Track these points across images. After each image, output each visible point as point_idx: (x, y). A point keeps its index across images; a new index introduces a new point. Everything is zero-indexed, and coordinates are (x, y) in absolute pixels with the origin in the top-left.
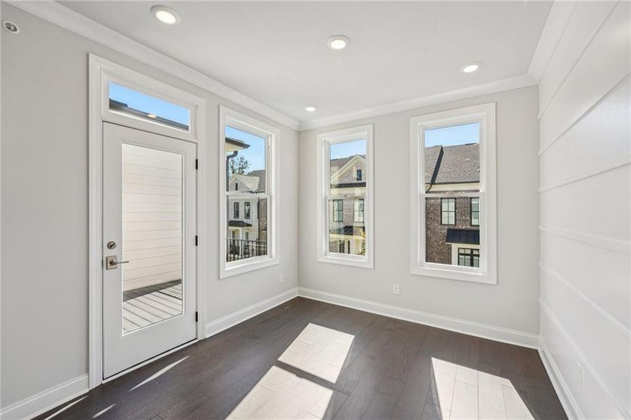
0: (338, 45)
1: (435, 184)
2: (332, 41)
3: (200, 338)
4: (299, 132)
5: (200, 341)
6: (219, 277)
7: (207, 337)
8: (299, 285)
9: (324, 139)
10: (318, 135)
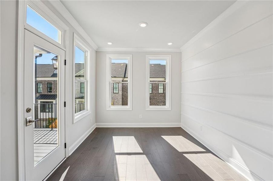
0: (143, 25)
1: (126, 78)
2: (142, 24)
3: (67, 157)
4: (96, 52)
5: (67, 158)
6: (73, 122)
7: (70, 155)
8: (96, 122)
9: (110, 57)
10: (107, 55)
